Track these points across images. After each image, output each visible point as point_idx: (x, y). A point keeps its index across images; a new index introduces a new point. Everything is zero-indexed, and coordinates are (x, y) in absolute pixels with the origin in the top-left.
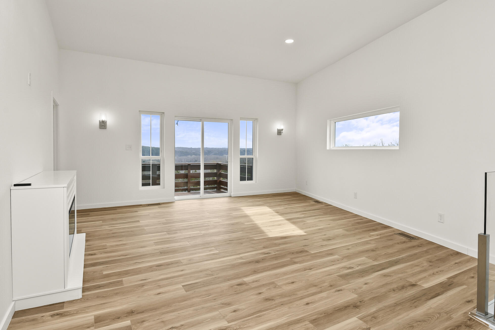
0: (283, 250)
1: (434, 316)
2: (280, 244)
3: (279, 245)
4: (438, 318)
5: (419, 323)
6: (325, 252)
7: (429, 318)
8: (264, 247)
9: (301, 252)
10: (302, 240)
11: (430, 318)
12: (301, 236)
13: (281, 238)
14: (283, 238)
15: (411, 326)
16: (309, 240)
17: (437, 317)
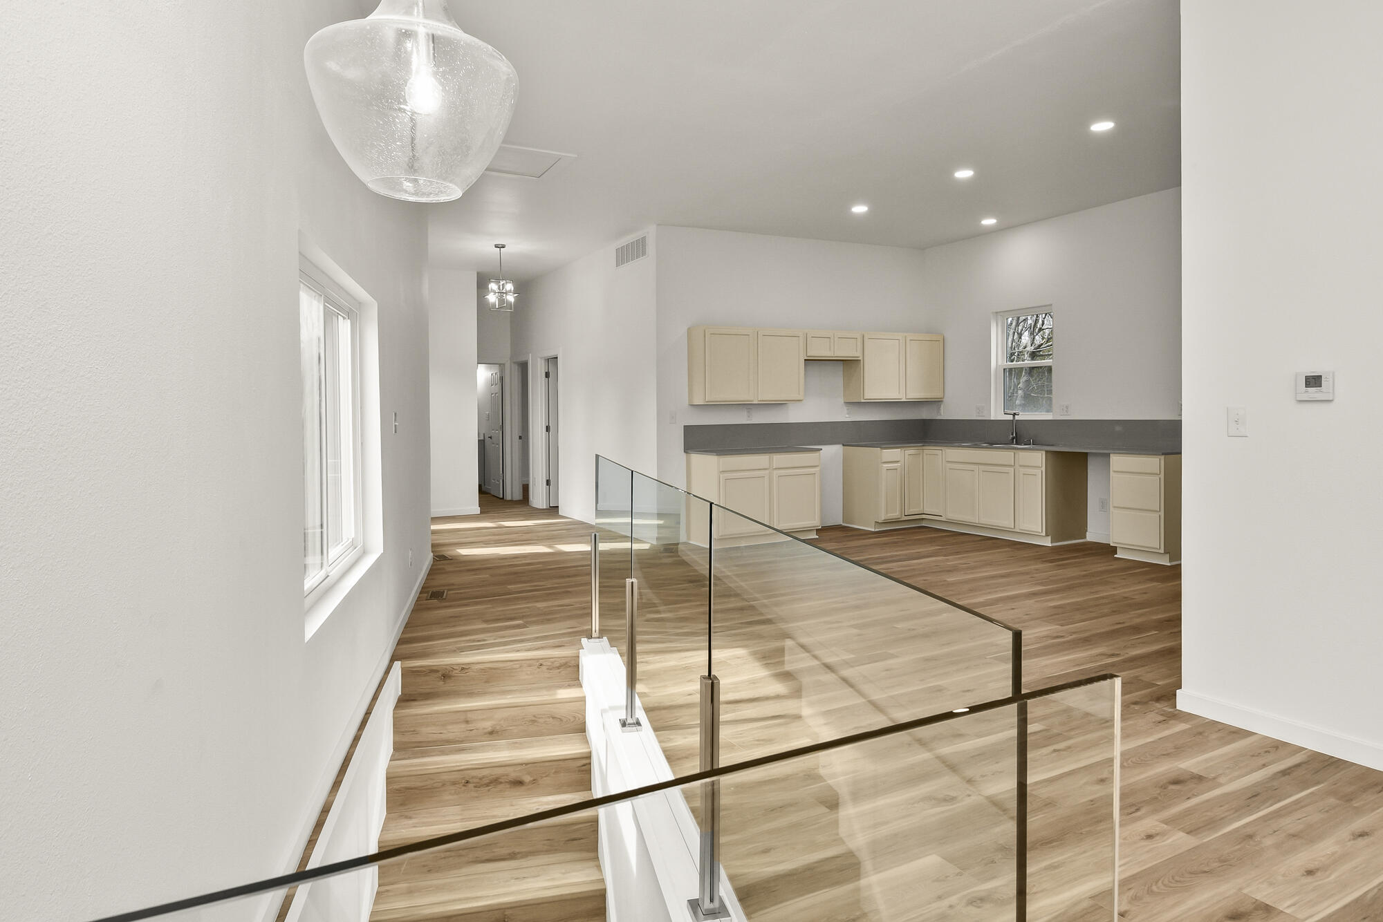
1: (1165, 885)
4: (1157, 882)
5: (1206, 869)
7: (1180, 881)
11: (1177, 881)
15: (1225, 862)
17: (1160, 882)
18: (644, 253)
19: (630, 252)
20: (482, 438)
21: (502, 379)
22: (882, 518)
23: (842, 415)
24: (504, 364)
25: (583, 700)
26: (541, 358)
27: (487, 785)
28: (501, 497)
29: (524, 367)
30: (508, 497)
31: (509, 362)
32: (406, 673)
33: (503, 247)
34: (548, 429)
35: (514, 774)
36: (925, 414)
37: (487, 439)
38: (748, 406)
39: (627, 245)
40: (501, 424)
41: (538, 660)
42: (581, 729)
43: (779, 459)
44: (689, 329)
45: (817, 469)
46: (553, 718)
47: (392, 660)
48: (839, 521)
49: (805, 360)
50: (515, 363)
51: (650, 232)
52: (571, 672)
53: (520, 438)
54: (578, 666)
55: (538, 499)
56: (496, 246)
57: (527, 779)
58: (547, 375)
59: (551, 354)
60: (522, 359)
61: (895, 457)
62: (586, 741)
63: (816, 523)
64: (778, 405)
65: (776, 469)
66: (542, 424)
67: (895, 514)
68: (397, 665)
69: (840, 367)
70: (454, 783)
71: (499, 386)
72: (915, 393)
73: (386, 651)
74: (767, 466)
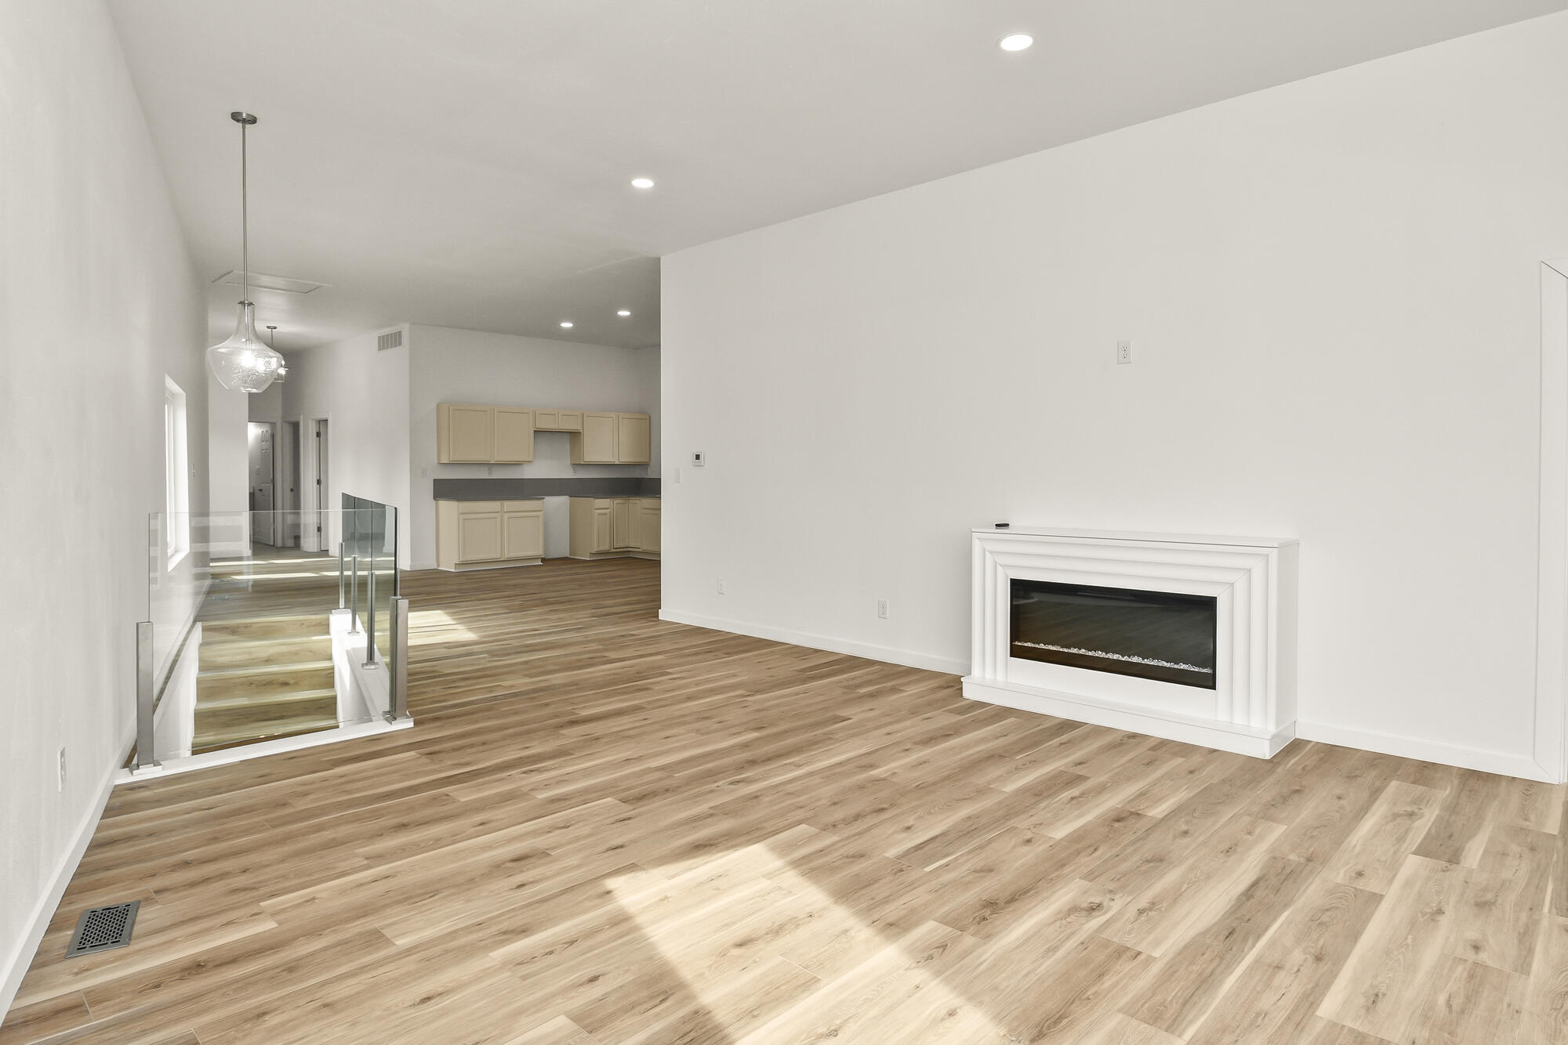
0: (697, 796)
2: (711, 815)
3: (712, 811)
6: (569, 805)
8: (756, 797)
9: (641, 798)
10: (634, 841)
12: (632, 868)
13: (711, 845)
14: (705, 846)
16: (605, 847)
18: (400, 344)
19: (389, 342)
20: (252, 491)
21: (273, 436)
22: (595, 550)
23: (568, 473)
24: (275, 423)
25: (330, 640)
26: (313, 420)
27: (265, 685)
28: (272, 544)
29: (295, 427)
30: (279, 543)
31: (280, 421)
32: (204, 629)
33: (275, 328)
34: (319, 482)
35: (282, 679)
36: (637, 474)
37: (258, 493)
38: (489, 465)
39: (387, 335)
40: (272, 477)
41: (301, 621)
42: (330, 658)
43: (509, 505)
44: (438, 405)
45: (541, 513)
46: (311, 651)
47: (195, 621)
48: (567, 554)
49: (535, 431)
50: (286, 422)
51: (405, 328)
52: (325, 627)
53: (292, 490)
54: (328, 625)
55: (309, 543)
56: (268, 327)
57: (292, 682)
58: (318, 435)
59: (324, 417)
60: (294, 419)
61: (603, 505)
62: (332, 662)
63: (539, 552)
64: (518, 464)
65: (507, 512)
66: (313, 478)
67: (606, 547)
68: (199, 625)
69: (567, 437)
70: (242, 684)
71: (269, 444)
72: (625, 458)
73: (189, 617)
74: (499, 510)
